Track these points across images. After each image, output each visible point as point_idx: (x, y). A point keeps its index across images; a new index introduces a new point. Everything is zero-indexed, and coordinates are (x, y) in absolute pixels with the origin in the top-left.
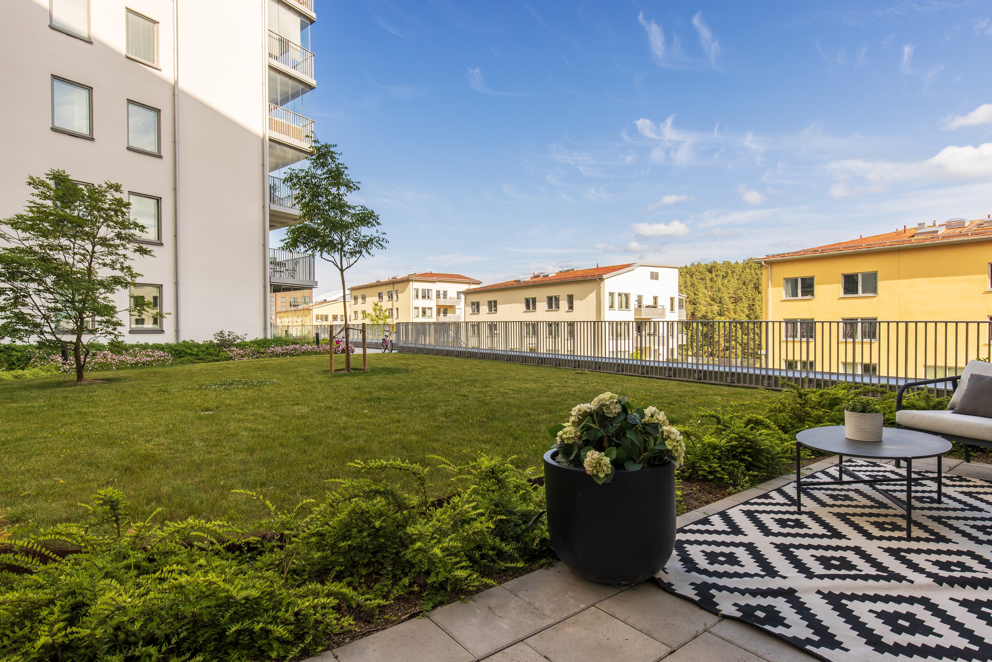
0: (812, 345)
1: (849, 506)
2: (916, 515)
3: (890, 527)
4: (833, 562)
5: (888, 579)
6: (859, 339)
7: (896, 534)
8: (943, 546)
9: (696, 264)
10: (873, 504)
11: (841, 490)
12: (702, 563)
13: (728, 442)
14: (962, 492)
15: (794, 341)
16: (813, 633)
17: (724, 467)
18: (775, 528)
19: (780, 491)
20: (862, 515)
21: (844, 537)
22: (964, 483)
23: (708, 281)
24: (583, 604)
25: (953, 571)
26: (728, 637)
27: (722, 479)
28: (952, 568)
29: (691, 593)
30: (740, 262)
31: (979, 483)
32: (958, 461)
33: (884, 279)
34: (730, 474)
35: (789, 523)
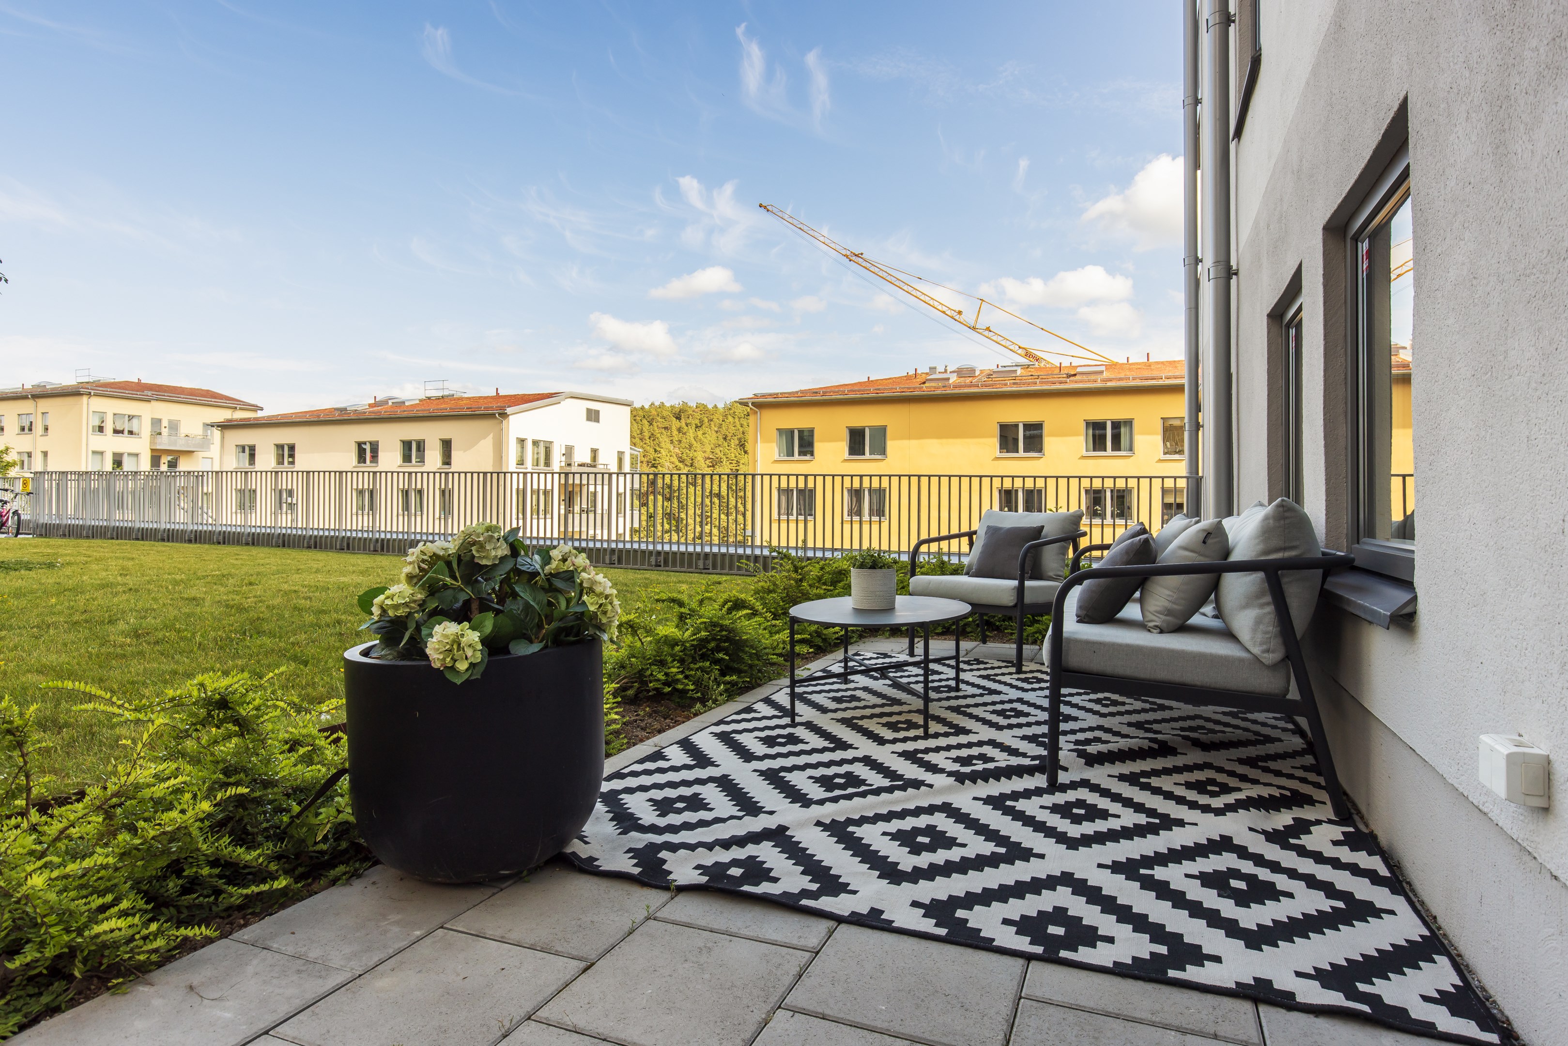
0: (810, 525)
1: (856, 708)
2: (935, 709)
3: (905, 726)
4: (837, 780)
5: (903, 788)
6: (866, 517)
7: (912, 733)
8: (963, 739)
9: (657, 404)
10: (884, 701)
11: (846, 690)
12: (648, 816)
13: (695, 634)
14: (980, 676)
15: (788, 520)
16: (810, 881)
17: (687, 673)
18: (759, 749)
19: (768, 701)
20: (872, 716)
21: (850, 746)
22: (982, 666)
23: (675, 432)
24: (420, 929)
25: (975, 764)
26: (684, 919)
27: (684, 692)
28: (974, 762)
29: (628, 865)
30: (721, 406)
31: (997, 664)
32: (974, 644)
33: (894, 438)
34: (698, 683)
35: (779, 740)
